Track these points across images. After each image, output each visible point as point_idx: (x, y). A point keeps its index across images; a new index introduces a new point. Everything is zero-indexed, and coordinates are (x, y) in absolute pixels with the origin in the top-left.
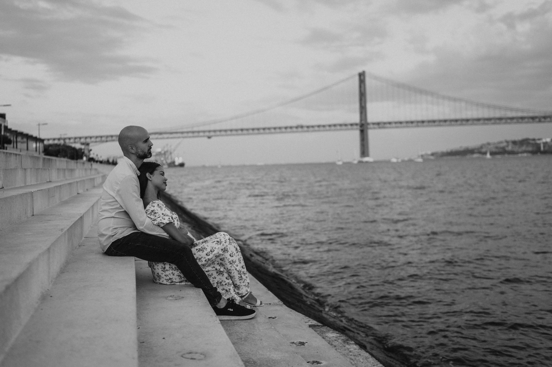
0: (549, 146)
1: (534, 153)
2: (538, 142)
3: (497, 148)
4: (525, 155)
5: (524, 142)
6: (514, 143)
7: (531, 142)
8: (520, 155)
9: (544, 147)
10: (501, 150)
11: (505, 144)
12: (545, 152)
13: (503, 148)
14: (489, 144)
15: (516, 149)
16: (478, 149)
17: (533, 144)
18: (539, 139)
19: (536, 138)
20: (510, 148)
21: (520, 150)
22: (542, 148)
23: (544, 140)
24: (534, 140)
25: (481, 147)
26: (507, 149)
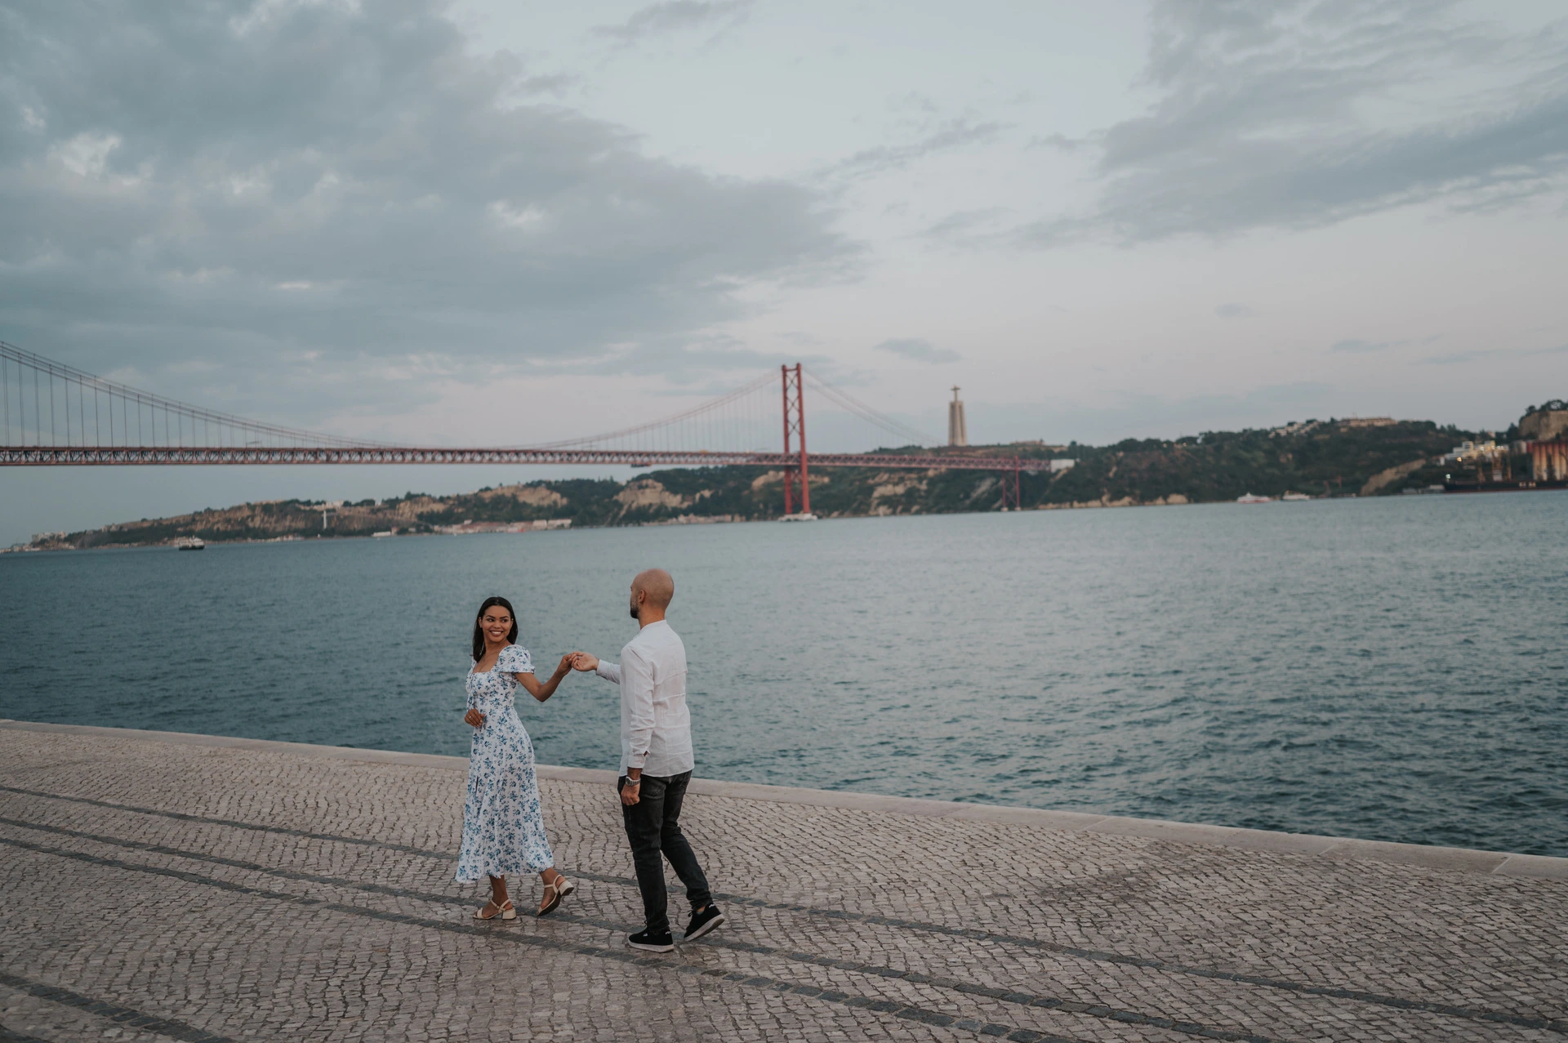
0: (338, 517)
1: (307, 533)
2: (316, 507)
3: (228, 521)
4: (291, 538)
5: (288, 508)
6: (267, 508)
7: (302, 508)
8: (278, 539)
9: (329, 522)
10: (237, 528)
11: (247, 513)
12: (330, 533)
13: (243, 521)
14: (209, 511)
15: (271, 524)
16: (187, 524)
17: (305, 511)
18: (318, 503)
19: (314, 501)
20: (257, 523)
21: (279, 529)
22: (325, 525)
23: (329, 506)
24: (308, 503)
25: (194, 518)
26: (251, 525)
